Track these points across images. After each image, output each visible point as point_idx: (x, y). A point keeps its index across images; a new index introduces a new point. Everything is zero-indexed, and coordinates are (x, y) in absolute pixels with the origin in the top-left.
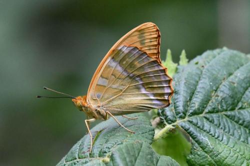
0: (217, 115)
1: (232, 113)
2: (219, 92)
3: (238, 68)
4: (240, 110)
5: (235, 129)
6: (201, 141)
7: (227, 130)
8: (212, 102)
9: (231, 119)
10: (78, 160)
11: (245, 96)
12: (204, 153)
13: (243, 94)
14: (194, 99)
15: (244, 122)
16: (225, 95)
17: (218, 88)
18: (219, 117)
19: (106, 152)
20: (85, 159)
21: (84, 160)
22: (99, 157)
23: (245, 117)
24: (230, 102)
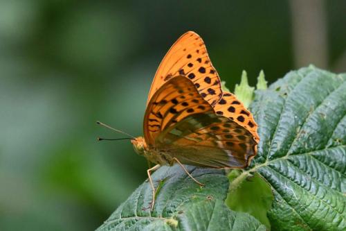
0: (304, 157)
1: (322, 153)
2: (305, 127)
3: (328, 94)
4: (330, 149)
5: (325, 173)
6: (284, 191)
7: (315, 175)
8: (297, 141)
9: (320, 160)
10: (137, 217)
11: (336, 130)
12: (288, 206)
13: (334, 129)
14: (275, 138)
15: (335, 163)
16: (313, 131)
17: (304, 122)
18: (306, 159)
19: (171, 212)
21: (144, 219)
22: (163, 217)
23: (337, 158)
24: (318, 139)
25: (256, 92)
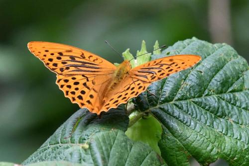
0: (186, 102)
1: (200, 100)
2: (188, 81)
3: (205, 57)
4: (206, 97)
5: (202, 114)
6: (171, 127)
7: (194, 116)
8: (181, 90)
9: (198, 105)
10: (60, 144)
11: (211, 83)
12: (173, 138)
13: (210, 83)
14: (165, 88)
15: (210, 107)
16: (193, 83)
17: (186, 77)
18: (187, 104)
19: (85, 139)
20: (67, 144)
21: (65, 145)
22: (79, 143)
23: (211, 103)
24: (197, 90)
25: (152, 56)
